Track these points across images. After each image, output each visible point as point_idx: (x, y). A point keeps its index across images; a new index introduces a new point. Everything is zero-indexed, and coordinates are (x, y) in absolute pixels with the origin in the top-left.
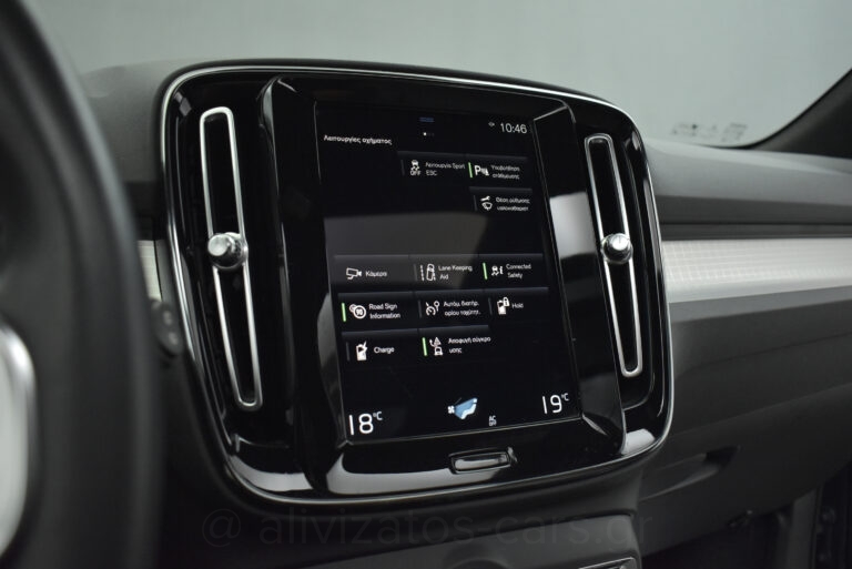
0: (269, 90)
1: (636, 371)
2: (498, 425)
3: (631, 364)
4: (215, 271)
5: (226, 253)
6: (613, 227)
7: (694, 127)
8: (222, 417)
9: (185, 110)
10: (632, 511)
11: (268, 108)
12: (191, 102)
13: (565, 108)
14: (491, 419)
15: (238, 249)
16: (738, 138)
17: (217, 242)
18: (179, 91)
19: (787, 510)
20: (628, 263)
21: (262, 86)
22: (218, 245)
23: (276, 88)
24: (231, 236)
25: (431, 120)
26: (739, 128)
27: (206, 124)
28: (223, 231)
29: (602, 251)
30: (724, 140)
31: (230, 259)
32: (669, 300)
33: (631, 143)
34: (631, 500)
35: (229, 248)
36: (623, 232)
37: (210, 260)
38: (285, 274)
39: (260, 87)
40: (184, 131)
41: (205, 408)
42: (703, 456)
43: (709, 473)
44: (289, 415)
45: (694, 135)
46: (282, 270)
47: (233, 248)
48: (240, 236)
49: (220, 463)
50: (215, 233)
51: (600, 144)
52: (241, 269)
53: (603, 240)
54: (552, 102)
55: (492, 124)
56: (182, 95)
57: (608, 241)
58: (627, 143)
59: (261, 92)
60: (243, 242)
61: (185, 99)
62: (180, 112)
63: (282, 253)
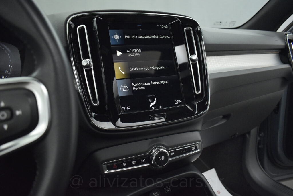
0: (95, 19)
1: (200, 92)
2: (162, 108)
3: (198, 90)
4: (84, 70)
5: (87, 65)
6: (193, 53)
7: (221, 22)
8: (89, 108)
9: (73, 26)
10: (200, 130)
11: (95, 24)
12: (74, 24)
13: (178, 20)
14: (160, 106)
15: (90, 63)
16: (233, 25)
17: (84, 62)
18: (71, 21)
19: (249, 133)
20: (197, 63)
21: (94, 18)
22: (84, 63)
23: (97, 19)
24: (88, 60)
25: (141, 25)
26: (234, 22)
27: (79, 30)
28: (86, 59)
29: (190, 60)
30: (229, 26)
31: (88, 66)
32: (209, 73)
34: (199, 127)
35: (88, 63)
36: (195, 54)
37: (82, 67)
38: (103, 70)
39: (93, 18)
40: (73, 32)
41: (84, 106)
42: (222, 117)
43: (224, 121)
44: (106, 107)
45: (220, 25)
46: (102, 69)
47: (89, 63)
48: (90, 60)
49: (89, 121)
50: (83, 59)
51: (188, 30)
52: (91, 69)
53: (190, 57)
54: (175, 18)
55: (158, 26)
56: (72, 22)
57: (191, 57)
58: (196, 29)
59: (93, 20)
60: (91, 61)
61: (73, 23)
62: (72, 27)
63: (102, 64)
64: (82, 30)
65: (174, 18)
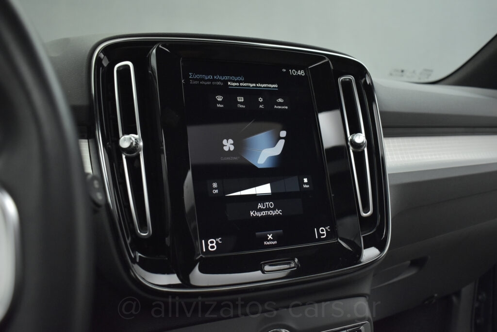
0: (154, 51)
1: (369, 213)
3: (366, 209)
4: (124, 157)
5: (130, 147)
6: (355, 130)
7: (402, 71)
8: (128, 242)
9: (105, 63)
10: (367, 295)
11: (154, 62)
12: (109, 58)
13: (327, 60)
15: (137, 144)
16: (428, 78)
17: (125, 140)
18: (102, 52)
19: (458, 294)
20: (364, 151)
21: (151, 49)
22: (125, 141)
23: (158, 50)
24: (133, 136)
26: (429, 72)
27: (118, 71)
28: (128, 134)
29: (349, 144)
30: (420, 79)
31: (132, 150)
32: (388, 172)
33: (365, 80)
34: (366, 288)
35: (132, 143)
36: (361, 132)
37: (121, 150)
38: (164, 158)
39: (149, 49)
40: (104, 75)
41: (118, 236)
42: (409, 262)
43: (412, 272)
44: (168, 240)
45: (402, 76)
46: (162, 156)
47: (134, 143)
48: (138, 136)
49: (128, 269)
50: (123, 134)
51: (347, 81)
52: (138, 156)
53: (350, 137)
54: (320, 57)
55: (284, 70)
56: (103, 54)
57: (352, 137)
58: (363, 81)
59: (150, 52)
60: (140, 140)
61: (105, 57)
62: (103, 64)
63: (163, 146)
64: (124, 73)
65: (318, 57)
